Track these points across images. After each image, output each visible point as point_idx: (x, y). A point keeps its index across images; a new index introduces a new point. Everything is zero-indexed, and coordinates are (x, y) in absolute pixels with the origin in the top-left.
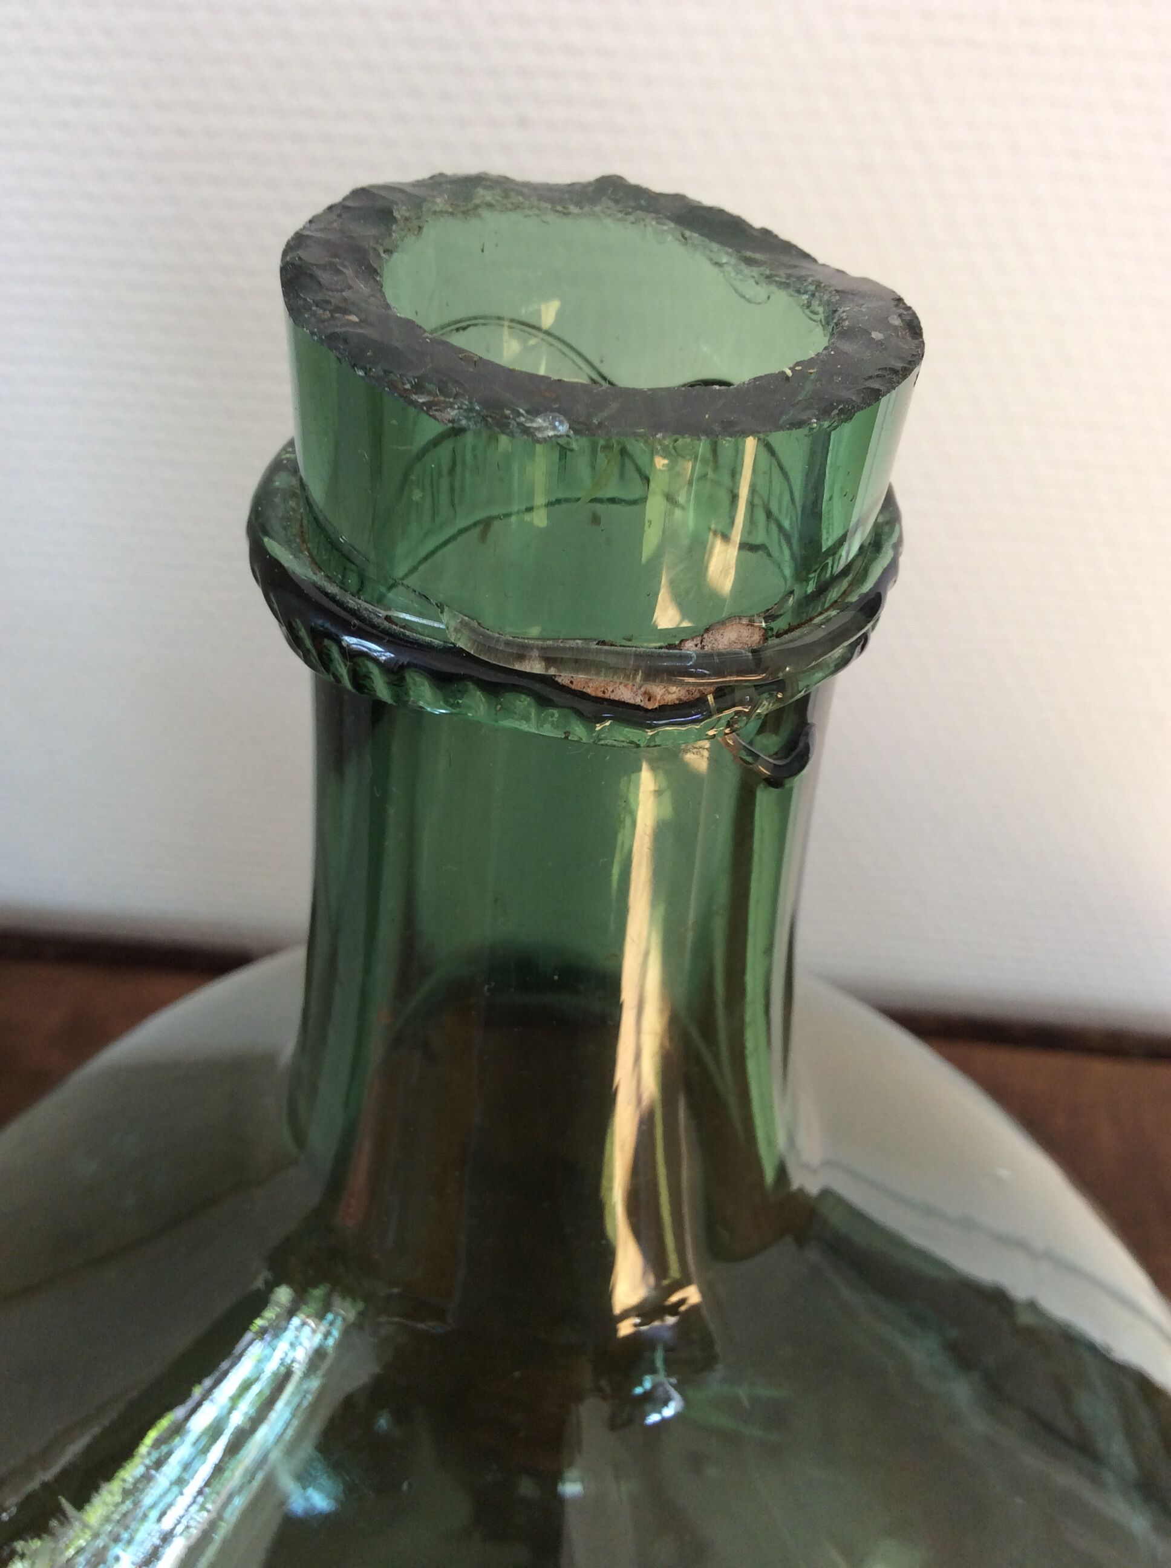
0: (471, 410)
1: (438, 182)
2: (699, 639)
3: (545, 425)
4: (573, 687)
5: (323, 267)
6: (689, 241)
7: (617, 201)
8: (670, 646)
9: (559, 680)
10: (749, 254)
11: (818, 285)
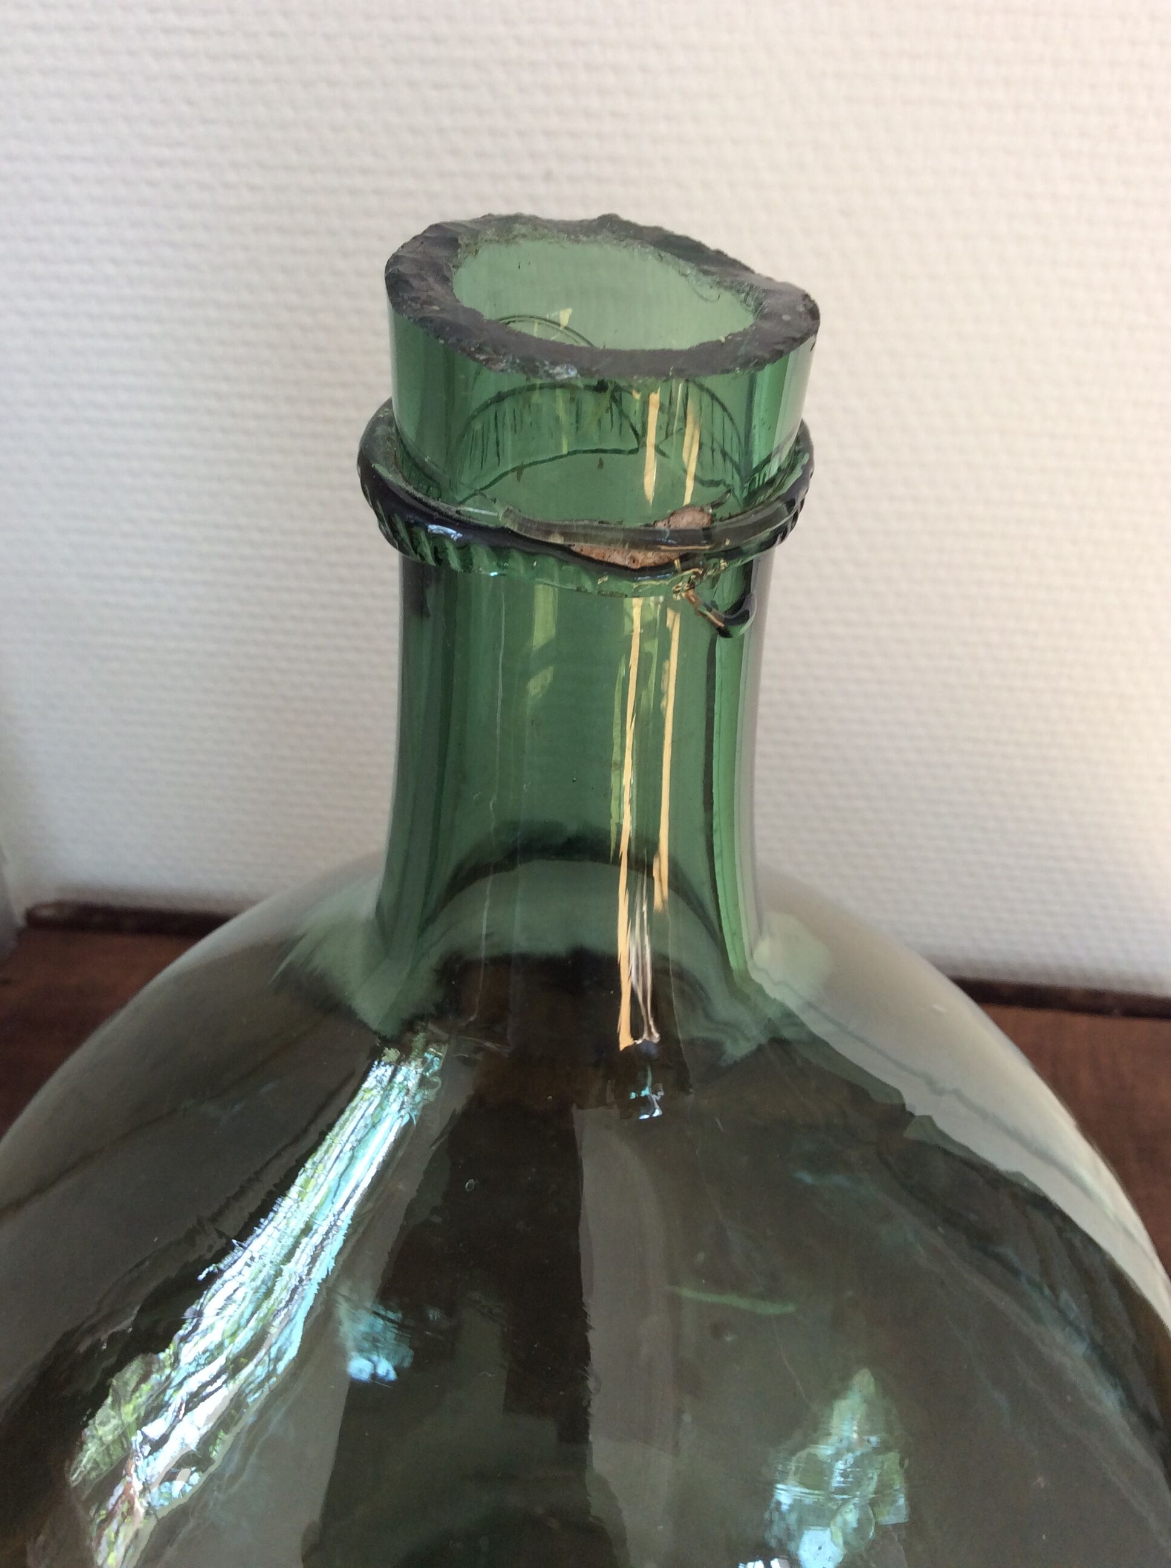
0: (514, 362)
1: (488, 220)
2: (667, 520)
3: (562, 371)
4: (583, 553)
5: (415, 276)
6: (664, 261)
7: (613, 232)
8: (647, 525)
9: (573, 548)
10: (705, 267)
11: (752, 287)
